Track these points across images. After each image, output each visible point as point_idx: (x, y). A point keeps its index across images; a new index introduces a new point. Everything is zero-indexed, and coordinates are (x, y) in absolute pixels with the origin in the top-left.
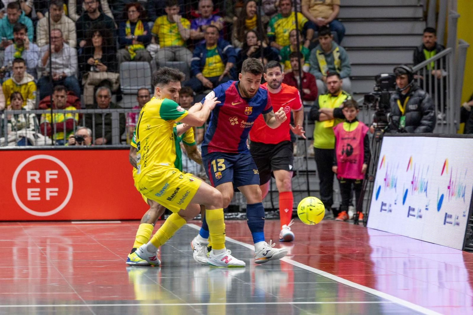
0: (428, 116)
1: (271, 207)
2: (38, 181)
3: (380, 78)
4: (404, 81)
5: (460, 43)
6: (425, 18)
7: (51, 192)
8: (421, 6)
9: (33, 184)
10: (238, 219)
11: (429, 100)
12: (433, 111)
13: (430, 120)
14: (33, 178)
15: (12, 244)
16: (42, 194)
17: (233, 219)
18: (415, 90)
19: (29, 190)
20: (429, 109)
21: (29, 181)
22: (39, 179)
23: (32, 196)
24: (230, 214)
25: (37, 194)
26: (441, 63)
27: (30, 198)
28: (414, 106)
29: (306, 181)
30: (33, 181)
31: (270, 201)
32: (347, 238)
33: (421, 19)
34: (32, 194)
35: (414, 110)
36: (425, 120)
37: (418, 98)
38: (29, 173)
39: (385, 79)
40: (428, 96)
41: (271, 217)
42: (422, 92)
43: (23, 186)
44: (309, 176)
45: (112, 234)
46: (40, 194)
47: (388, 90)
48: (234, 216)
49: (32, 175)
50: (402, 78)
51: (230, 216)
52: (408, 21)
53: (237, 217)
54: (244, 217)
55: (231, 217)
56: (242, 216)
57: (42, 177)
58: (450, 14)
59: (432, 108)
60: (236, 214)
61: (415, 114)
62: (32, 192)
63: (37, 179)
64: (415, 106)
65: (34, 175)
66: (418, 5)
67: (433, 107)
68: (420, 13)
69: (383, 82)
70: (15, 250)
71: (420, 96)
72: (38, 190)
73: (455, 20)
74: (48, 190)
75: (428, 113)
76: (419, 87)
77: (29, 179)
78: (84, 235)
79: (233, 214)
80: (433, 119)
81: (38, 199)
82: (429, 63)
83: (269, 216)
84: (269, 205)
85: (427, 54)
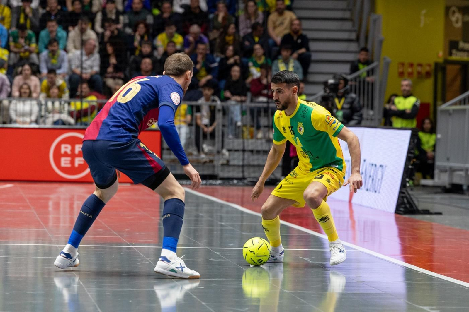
1: (242, 177)
5: (384, 59)
6: (357, 40)
7: (78, 161)
8: (355, 31)
9: (66, 155)
13: (359, 116)
14: (66, 150)
15: (48, 199)
16: (72, 162)
19: (63, 159)
21: (62, 152)
22: (71, 151)
23: (65, 164)
26: (370, 72)
27: (63, 165)
28: (347, 105)
30: (66, 152)
31: (242, 172)
34: (65, 162)
35: (347, 109)
36: (356, 116)
38: (62, 147)
43: (58, 155)
46: (70, 162)
57: (73, 150)
58: (377, 37)
59: (361, 107)
61: (348, 111)
62: (65, 160)
63: (69, 151)
64: (349, 106)
65: (66, 148)
66: (353, 30)
68: (353, 36)
70: (51, 203)
71: (352, 98)
72: (69, 159)
73: (381, 42)
74: (77, 159)
77: (63, 150)
81: (69, 166)
82: (362, 73)
83: (241, 183)
84: (240, 175)
85: (361, 66)
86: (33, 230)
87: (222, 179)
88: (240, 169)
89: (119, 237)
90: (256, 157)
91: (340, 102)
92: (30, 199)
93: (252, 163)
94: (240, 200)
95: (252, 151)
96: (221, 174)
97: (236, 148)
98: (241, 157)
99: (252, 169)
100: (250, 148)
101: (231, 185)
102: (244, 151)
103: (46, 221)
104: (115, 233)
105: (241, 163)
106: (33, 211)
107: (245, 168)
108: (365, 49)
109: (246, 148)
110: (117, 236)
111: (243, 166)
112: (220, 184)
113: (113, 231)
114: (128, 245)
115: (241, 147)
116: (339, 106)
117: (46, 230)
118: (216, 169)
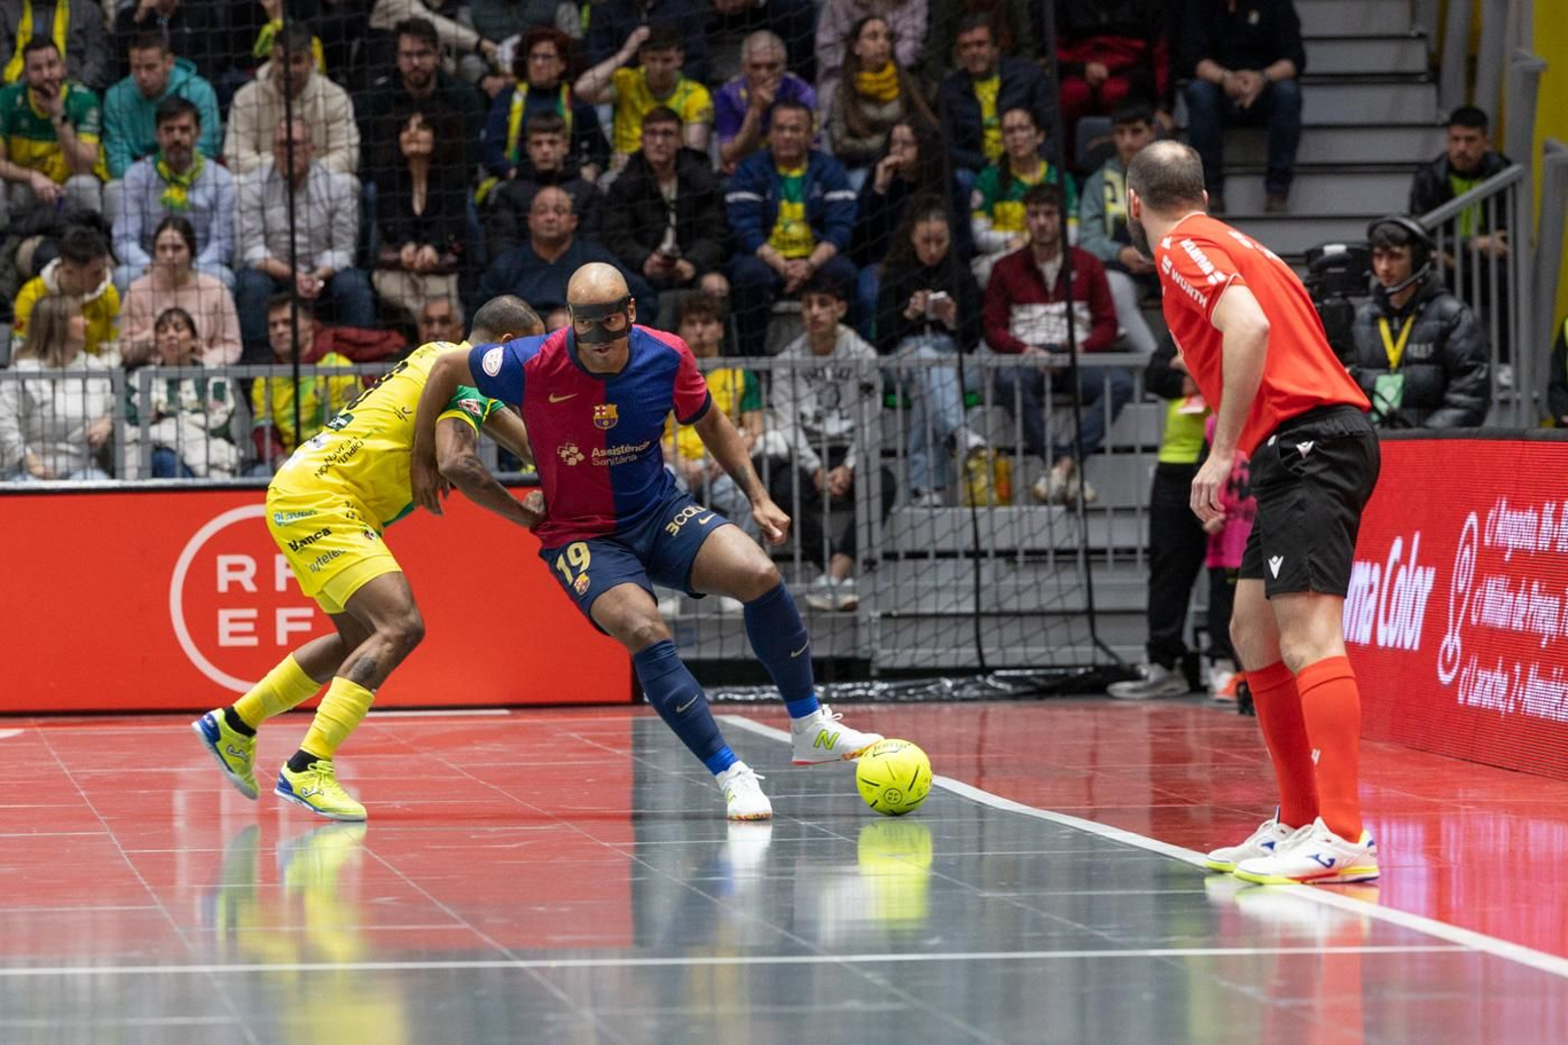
0: (1468, 379)
1: (976, 664)
2: (250, 587)
3: (1320, 259)
4: (1401, 265)
5: (1547, 149)
6: (1434, 73)
7: (291, 620)
8: (1421, 36)
9: (236, 596)
10: (871, 700)
11: (1472, 331)
12: (1486, 365)
13: (1473, 394)
14: (236, 576)
15: (170, 782)
16: (265, 626)
17: (858, 700)
18: (1430, 298)
19: (224, 615)
20: (1472, 358)
21: (223, 587)
22: (255, 580)
23: (233, 634)
24: (849, 686)
25: (249, 627)
26: (1491, 212)
27: (225, 640)
28: (1423, 347)
29: (1084, 581)
30: (235, 585)
31: (973, 643)
32: (1237, 756)
33: (1423, 78)
34: (231, 627)
35: (1420, 361)
36: (1460, 391)
37: (1437, 323)
38: (223, 561)
39: (1337, 260)
40: (1469, 317)
41: (976, 693)
42: (1452, 305)
43: (204, 601)
44: (1093, 566)
45: (497, 746)
46: (256, 627)
47: (1344, 296)
48: (860, 692)
49: (232, 568)
50: (1393, 256)
51: (848, 690)
52: (1383, 83)
53: (871, 693)
54: (891, 694)
55: (851, 694)
56: (883, 693)
57: (265, 575)
58: (1515, 60)
59: (1480, 357)
60: (867, 684)
61: (1425, 372)
62: (233, 621)
63: (247, 580)
64: (1427, 350)
65: (240, 568)
66: (1413, 33)
67: (1484, 351)
68: (1416, 59)
69: (1331, 270)
70: (180, 800)
71: (1444, 316)
72: (252, 613)
73: (1532, 79)
74: (282, 614)
75: (1468, 370)
76: (1442, 286)
77: (223, 580)
78: (412, 752)
79: (859, 685)
80: (1484, 389)
81: (253, 641)
83: (971, 691)
84: (967, 656)
85: (1457, 183)
86: (108, 908)
87: (887, 675)
88: (967, 631)
89: (465, 925)
90: (1027, 578)
91: (1395, 336)
92: (91, 783)
93: (1011, 605)
94: (969, 758)
95: (1009, 555)
96: (885, 658)
97: (946, 545)
98: (969, 581)
99: (1012, 631)
100: (1003, 542)
101: (929, 699)
102: (976, 554)
103: (162, 873)
104: (448, 911)
105: (968, 607)
106: (107, 834)
107: (986, 625)
108: (1468, 116)
109: (984, 545)
110: (455, 921)
111: (978, 616)
112: (883, 698)
113: (440, 905)
114: (505, 958)
115: (966, 541)
116: (1393, 355)
117: (160, 907)
118: (864, 635)
